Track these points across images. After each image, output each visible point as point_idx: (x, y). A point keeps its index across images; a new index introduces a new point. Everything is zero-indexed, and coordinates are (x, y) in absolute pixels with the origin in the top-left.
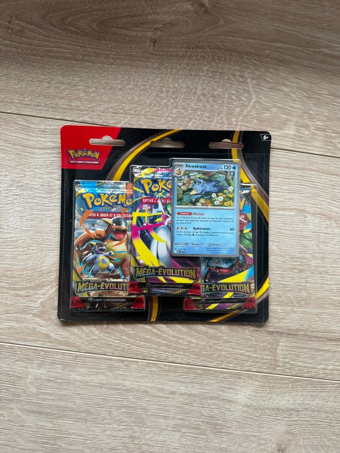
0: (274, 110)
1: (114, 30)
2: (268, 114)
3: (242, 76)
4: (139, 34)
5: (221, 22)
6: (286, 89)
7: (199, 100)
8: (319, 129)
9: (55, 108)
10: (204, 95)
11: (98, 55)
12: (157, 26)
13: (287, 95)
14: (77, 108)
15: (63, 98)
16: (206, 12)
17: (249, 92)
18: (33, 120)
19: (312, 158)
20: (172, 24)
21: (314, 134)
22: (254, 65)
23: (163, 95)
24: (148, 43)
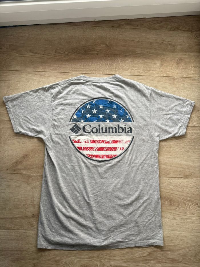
0: (125, 66)
1: (88, 52)
2: (124, 68)
3: (117, 60)
4: (94, 53)
5: (112, 48)
6: (128, 62)
7: (108, 66)
8: (136, 70)
9: (77, 71)
10: (109, 65)
11: (85, 58)
12: (97, 51)
13: (128, 63)
14: (82, 70)
15: (78, 68)
16: (108, 46)
17: (119, 63)
18: (72, 74)
19: (135, 76)
20: (101, 50)
21: (135, 71)
22: (120, 57)
23: (100, 66)
24: (96, 55)
